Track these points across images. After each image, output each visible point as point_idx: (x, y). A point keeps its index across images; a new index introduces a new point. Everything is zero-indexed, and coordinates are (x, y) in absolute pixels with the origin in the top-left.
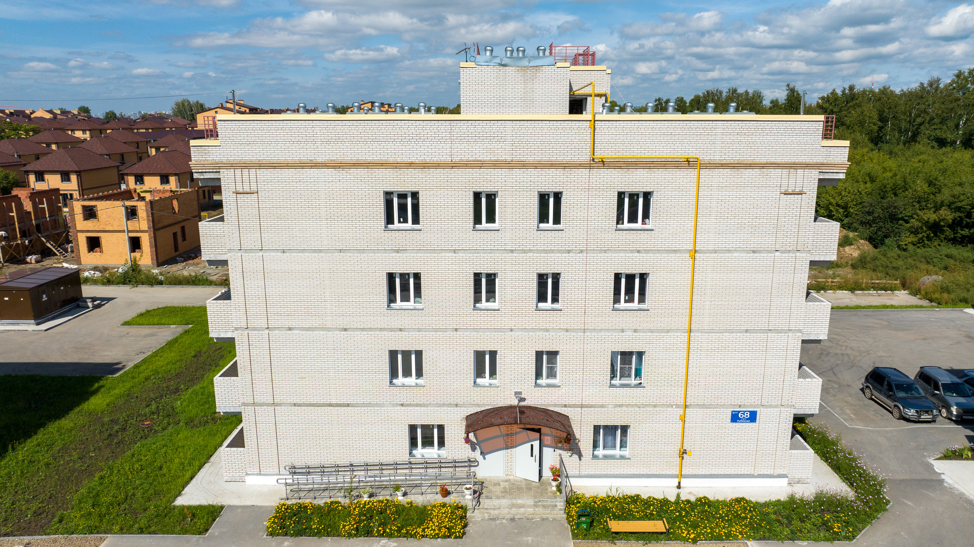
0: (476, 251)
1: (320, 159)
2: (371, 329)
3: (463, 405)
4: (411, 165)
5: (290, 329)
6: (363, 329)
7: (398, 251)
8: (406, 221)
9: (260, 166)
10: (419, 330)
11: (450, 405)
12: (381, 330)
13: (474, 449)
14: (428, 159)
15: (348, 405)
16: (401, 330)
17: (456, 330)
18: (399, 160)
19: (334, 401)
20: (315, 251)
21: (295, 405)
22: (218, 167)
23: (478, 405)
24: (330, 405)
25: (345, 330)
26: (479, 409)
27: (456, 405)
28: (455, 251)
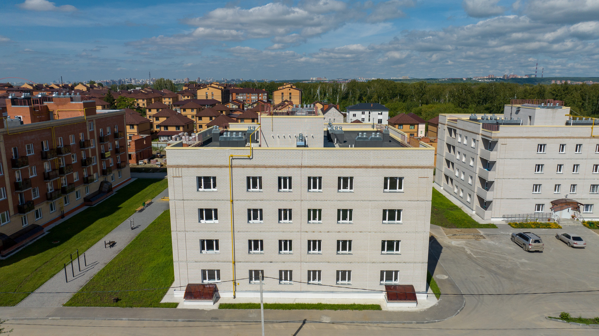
0: (559, 159)
1: (524, 136)
2: (530, 179)
3: (550, 199)
4: (546, 138)
5: (509, 179)
6: (528, 179)
7: (539, 159)
8: (541, 151)
9: (509, 138)
10: (542, 179)
11: (547, 199)
12: (532, 179)
13: (552, 211)
14: (550, 136)
15: (521, 199)
16: (537, 179)
17: (551, 179)
18: (543, 136)
19: (517, 198)
20: (519, 159)
21: (507, 199)
22: (498, 138)
23: (555, 199)
24: (516, 199)
25: (523, 179)
26: (555, 200)
27: (549, 199)
28: (554, 159)
